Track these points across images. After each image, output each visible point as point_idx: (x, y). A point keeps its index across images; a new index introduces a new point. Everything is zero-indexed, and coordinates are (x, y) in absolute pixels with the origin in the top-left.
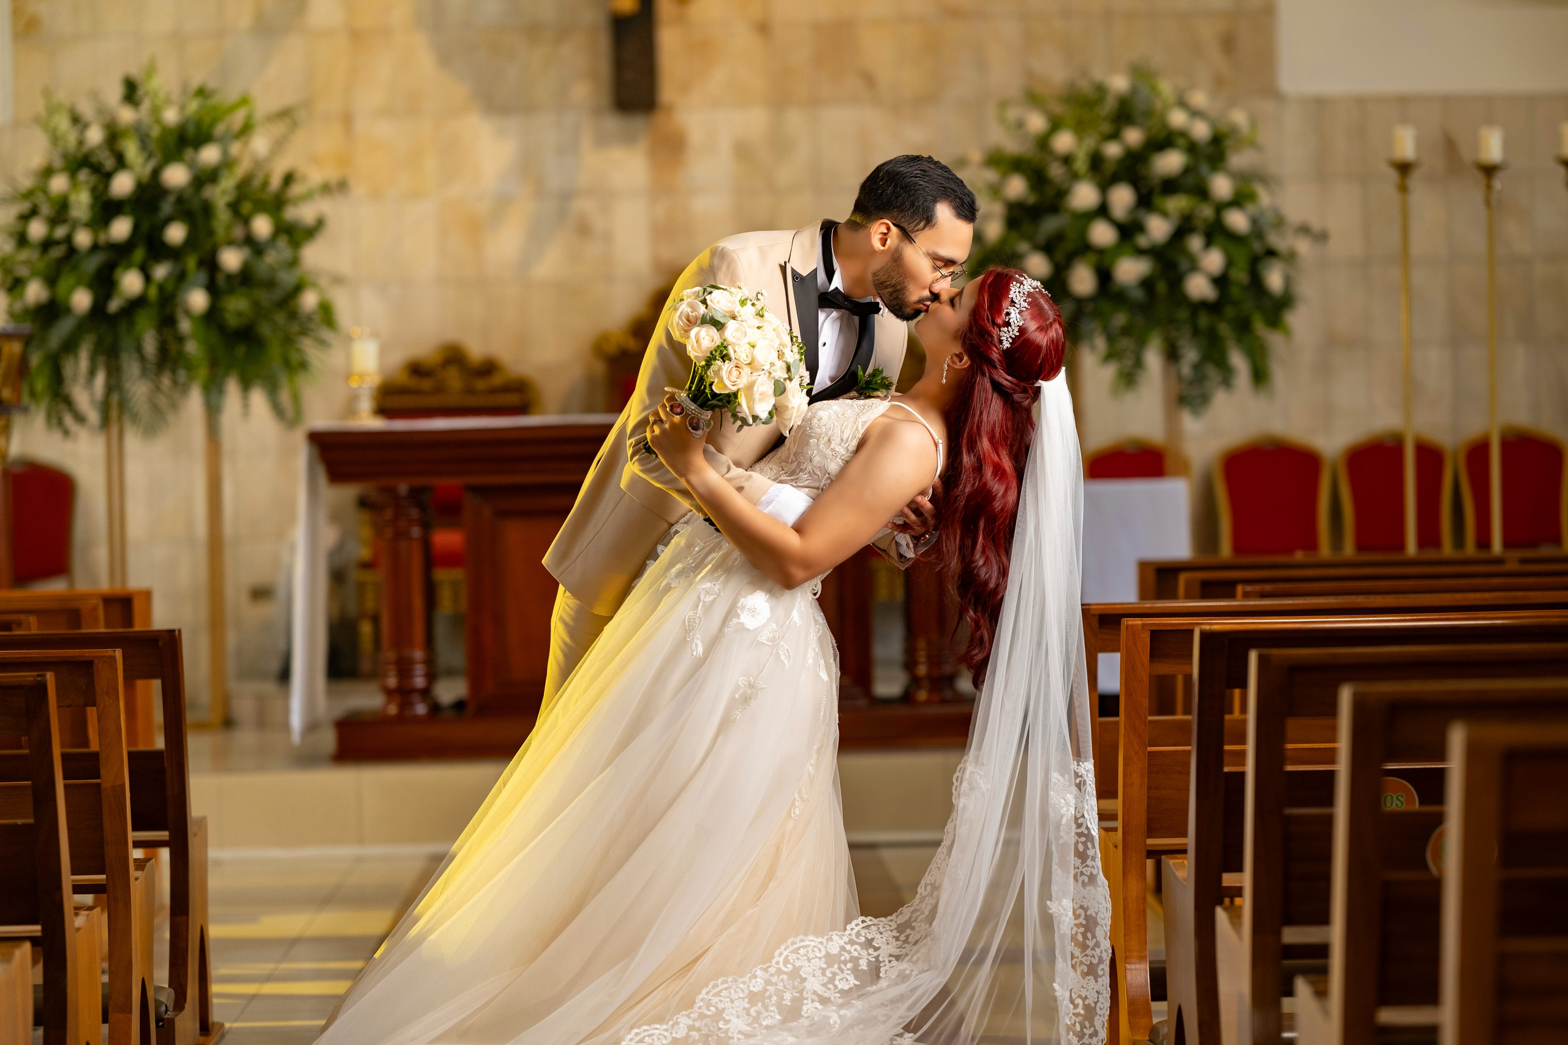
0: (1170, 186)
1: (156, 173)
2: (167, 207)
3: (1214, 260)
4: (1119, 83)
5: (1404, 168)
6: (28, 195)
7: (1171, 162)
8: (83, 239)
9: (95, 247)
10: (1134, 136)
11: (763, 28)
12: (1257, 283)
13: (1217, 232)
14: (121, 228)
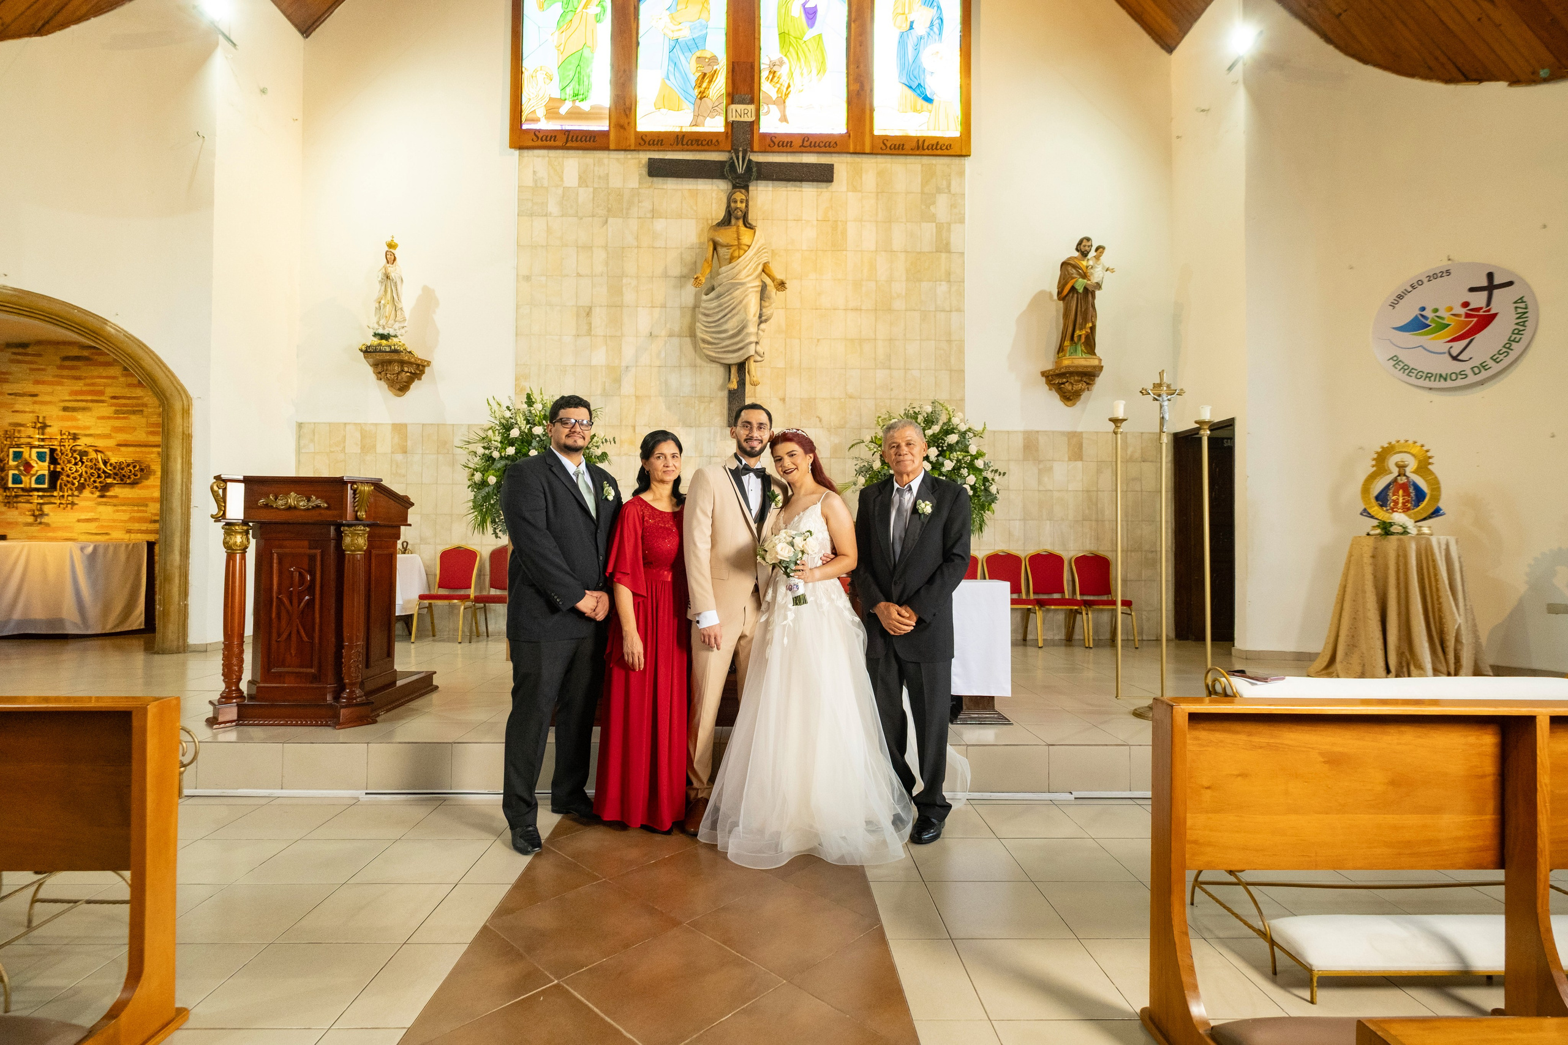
0: (951, 448)
1: (531, 428)
2: (534, 443)
3: (971, 479)
4: (929, 409)
5: (1116, 421)
6: (484, 438)
7: (953, 439)
8: (496, 455)
9: (501, 458)
10: (936, 429)
11: (783, 400)
12: (986, 490)
13: (972, 467)
14: (511, 451)
